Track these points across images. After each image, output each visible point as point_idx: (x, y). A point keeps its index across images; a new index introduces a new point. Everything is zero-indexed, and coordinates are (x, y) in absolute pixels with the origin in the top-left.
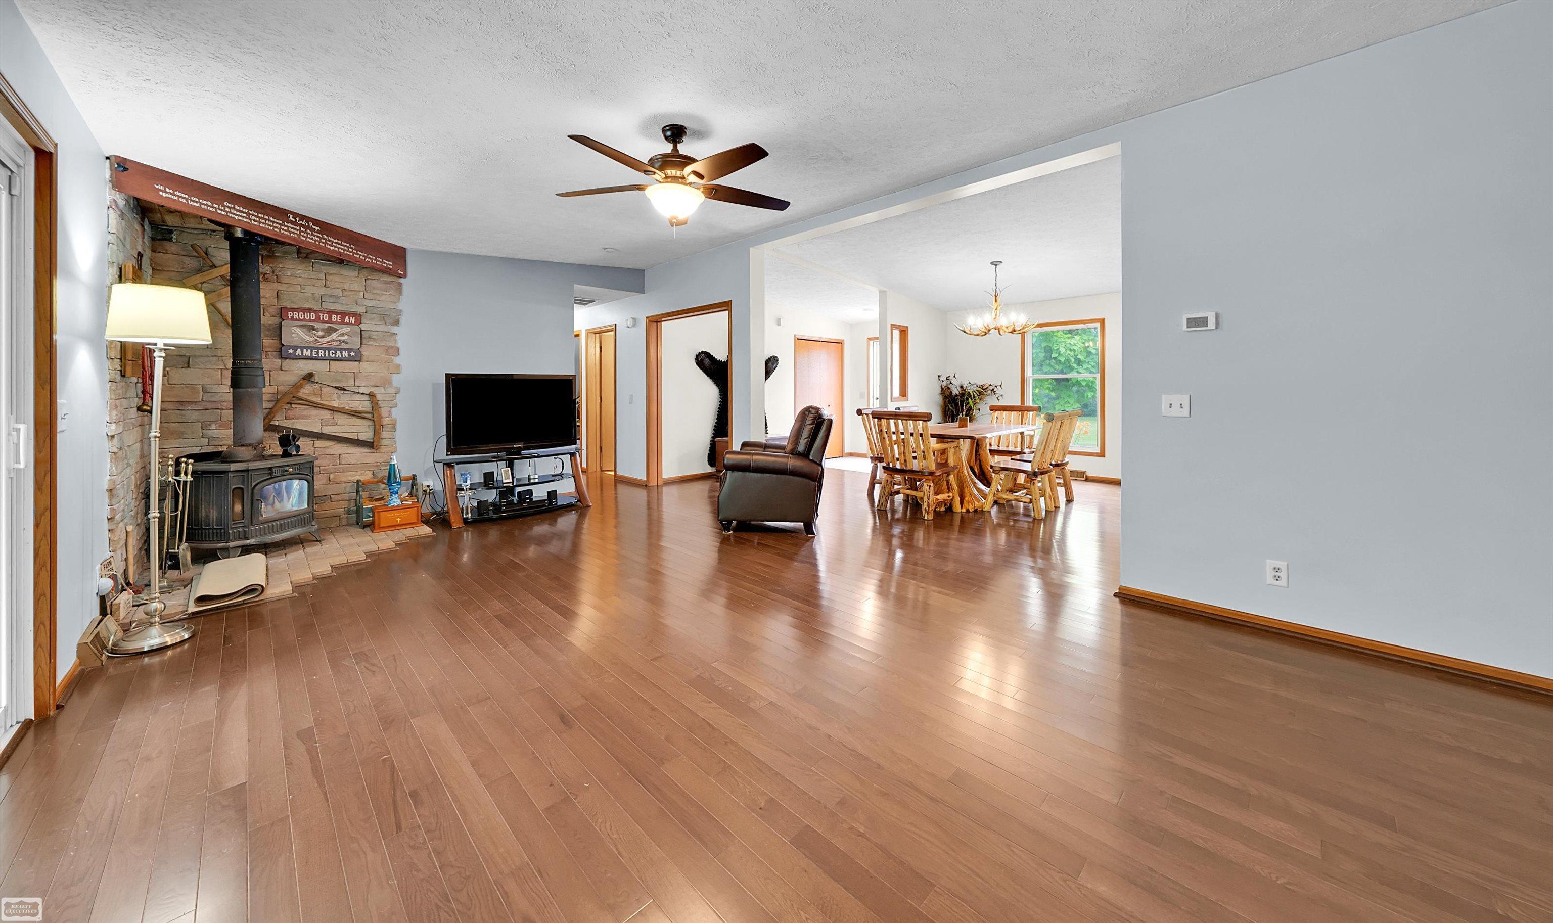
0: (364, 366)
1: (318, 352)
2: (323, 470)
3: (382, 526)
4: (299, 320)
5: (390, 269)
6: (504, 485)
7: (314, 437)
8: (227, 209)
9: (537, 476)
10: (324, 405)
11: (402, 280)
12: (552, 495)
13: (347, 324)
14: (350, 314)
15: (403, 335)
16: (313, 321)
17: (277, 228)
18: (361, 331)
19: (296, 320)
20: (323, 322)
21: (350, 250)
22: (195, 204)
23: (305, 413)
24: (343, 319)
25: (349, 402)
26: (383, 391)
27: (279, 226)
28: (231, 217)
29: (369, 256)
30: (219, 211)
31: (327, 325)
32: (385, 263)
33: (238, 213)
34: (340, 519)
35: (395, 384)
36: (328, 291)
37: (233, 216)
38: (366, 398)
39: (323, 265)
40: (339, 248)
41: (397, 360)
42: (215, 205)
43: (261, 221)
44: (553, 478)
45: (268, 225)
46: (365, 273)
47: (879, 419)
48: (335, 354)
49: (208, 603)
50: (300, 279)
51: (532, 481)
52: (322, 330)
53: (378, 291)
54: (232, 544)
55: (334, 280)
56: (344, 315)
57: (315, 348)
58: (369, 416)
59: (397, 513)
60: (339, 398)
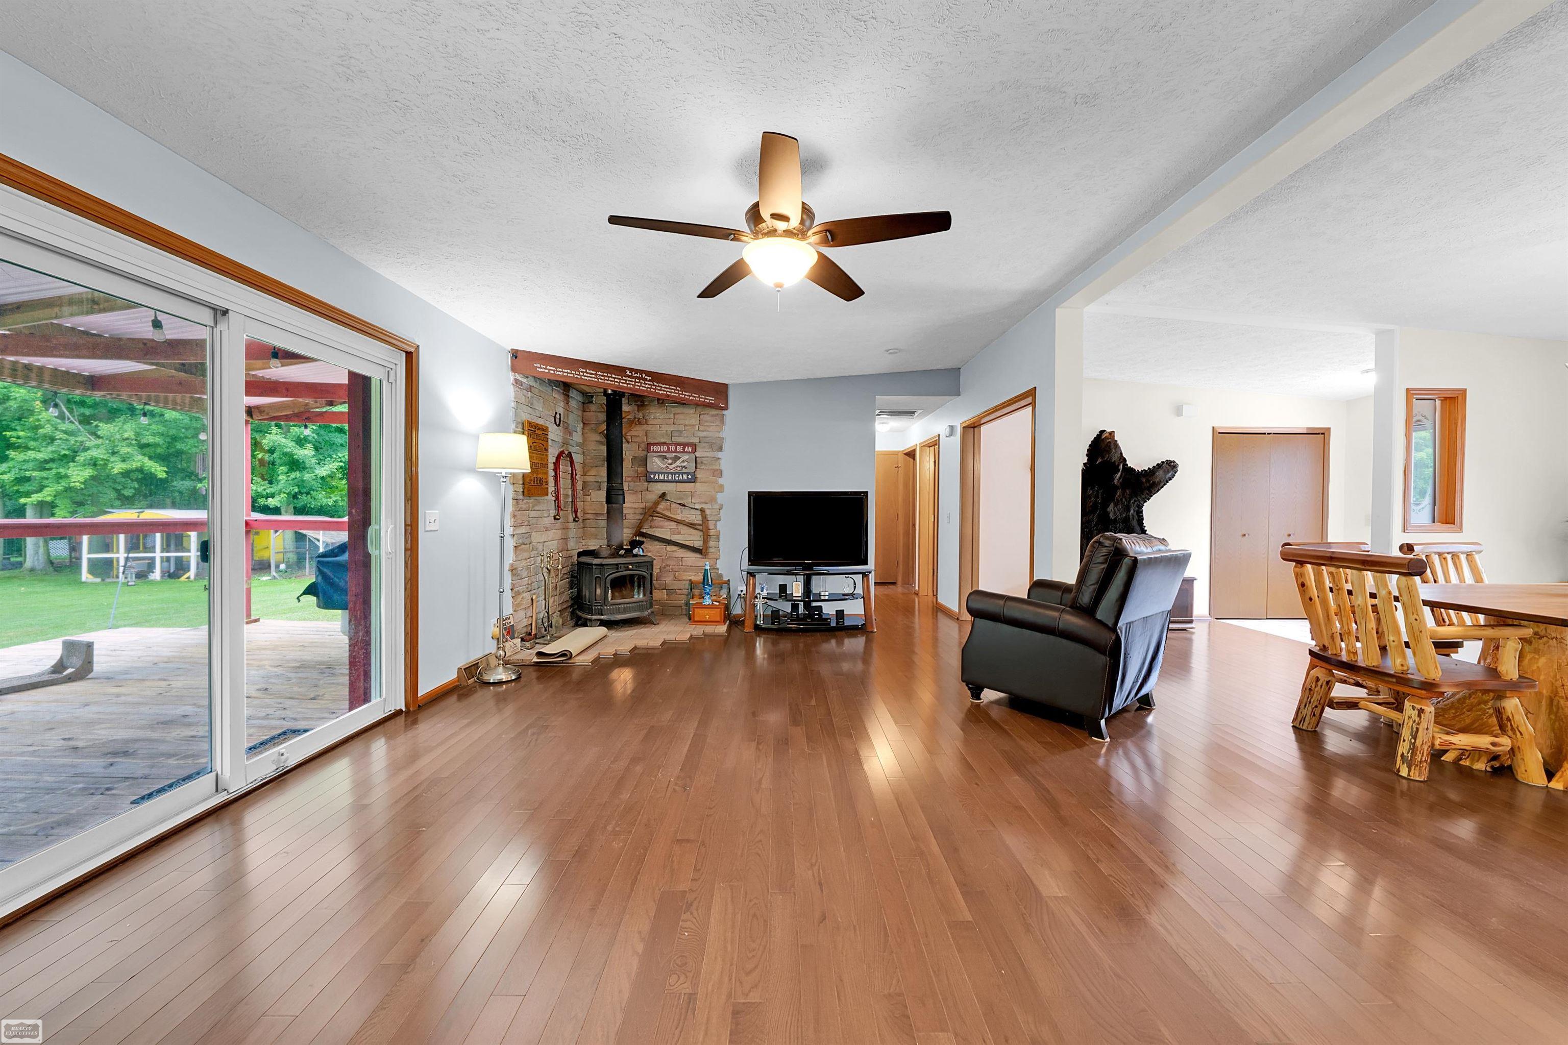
0: (698, 486)
1: (668, 476)
2: (672, 569)
3: (696, 620)
4: (658, 452)
5: (712, 404)
6: (794, 598)
7: (666, 543)
8: (581, 374)
9: (827, 594)
10: (671, 518)
11: (724, 412)
12: (840, 614)
13: (687, 452)
14: (688, 445)
15: (726, 459)
16: (666, 452)
17: (617, 382)
18: (696, 458)
19: (656, 452)
20: (672, 452)
21: (677, 392)
22: (560, 373)
23: (661, 524)
24: (684, 449)
25: (688, 516)
26: (711, 507)
27: (619, 381)
28: (584, 379)
29: (693, 395)
30: (576, 376)
31: (674, 454)
32: (708, 399)
33: (589, 375)
34: (682, 609)
35: (719, 501)
36: (676, 428)
37: (586, 378)
38: (699, 512)
39: (674, 407)
40: (667, 392)
41: (721, 481)
42: (573, 372)
43: (606, 378)
44: (843, 597)
45: (611, 381)
46: (699, 409)
47: (1301, 563)
48: (679, 477)
49: (543, 657)
50: (659, 420)
51: (822, 598)
52: (671, 458)
53: (708, 424)
54: (594, 617)
55: (680, 419)
56: (684, 445)
57: (666, 473)
58: (700, 527)
59: (706, 611)
60: (682, 512)
